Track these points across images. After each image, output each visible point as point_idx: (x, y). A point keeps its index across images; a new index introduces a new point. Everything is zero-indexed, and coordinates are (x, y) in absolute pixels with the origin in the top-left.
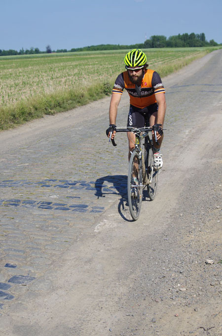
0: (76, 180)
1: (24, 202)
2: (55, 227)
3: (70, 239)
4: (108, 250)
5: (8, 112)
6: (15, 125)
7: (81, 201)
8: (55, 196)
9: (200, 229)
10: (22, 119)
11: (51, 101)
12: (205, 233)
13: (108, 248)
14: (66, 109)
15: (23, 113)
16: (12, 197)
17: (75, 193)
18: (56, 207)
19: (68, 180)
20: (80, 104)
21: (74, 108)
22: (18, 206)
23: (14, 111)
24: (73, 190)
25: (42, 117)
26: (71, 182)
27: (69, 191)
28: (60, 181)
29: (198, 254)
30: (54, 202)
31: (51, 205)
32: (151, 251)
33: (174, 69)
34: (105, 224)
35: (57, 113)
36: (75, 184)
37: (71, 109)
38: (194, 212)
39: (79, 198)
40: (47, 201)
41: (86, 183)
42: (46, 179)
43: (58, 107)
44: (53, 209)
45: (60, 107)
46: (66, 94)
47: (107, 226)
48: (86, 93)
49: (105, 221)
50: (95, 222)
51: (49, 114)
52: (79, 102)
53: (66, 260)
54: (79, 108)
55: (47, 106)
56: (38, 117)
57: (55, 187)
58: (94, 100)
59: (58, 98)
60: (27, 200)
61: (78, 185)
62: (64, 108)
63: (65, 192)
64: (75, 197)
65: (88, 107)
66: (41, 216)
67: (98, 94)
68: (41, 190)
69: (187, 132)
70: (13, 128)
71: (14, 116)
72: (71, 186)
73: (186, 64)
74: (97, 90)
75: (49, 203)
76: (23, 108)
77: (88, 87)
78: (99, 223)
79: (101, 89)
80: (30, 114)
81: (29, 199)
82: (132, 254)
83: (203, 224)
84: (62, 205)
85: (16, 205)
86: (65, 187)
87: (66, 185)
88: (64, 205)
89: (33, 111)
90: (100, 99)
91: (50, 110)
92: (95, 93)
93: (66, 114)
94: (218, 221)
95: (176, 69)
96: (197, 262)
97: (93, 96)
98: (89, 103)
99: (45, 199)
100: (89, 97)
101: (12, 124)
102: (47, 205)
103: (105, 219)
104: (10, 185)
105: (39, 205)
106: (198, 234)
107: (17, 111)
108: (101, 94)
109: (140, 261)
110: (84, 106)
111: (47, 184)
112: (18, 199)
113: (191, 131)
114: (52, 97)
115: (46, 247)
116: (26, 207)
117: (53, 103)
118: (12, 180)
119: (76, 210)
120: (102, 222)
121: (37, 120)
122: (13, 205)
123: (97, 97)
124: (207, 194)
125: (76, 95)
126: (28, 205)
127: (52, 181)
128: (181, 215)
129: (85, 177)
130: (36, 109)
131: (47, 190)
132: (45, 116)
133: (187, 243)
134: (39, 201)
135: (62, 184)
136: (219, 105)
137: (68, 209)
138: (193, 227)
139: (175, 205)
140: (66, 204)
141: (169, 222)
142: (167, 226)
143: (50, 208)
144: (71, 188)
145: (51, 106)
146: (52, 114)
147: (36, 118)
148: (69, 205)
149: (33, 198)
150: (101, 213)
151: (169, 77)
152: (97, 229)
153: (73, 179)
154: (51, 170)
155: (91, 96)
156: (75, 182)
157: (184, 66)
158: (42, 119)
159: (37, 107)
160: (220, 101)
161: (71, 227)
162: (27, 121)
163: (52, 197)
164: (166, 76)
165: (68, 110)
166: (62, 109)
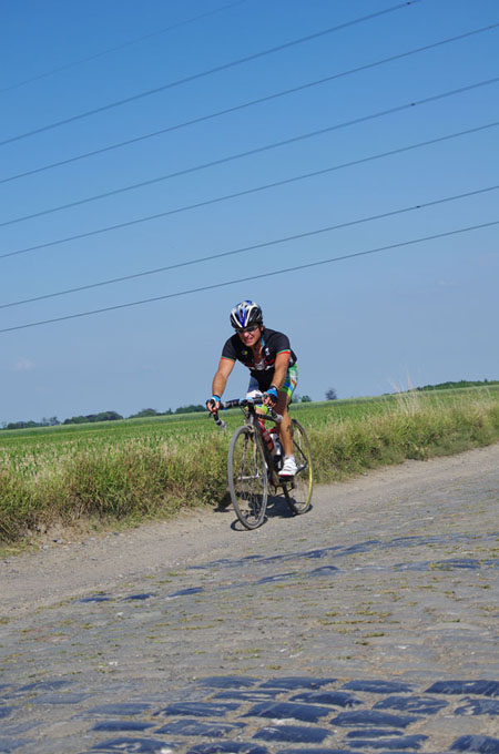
1: (490, 563)
5: (327, 443)
6: (344, 475)
10: (359, 462)
11: (416, 429)
14: (449, 451)
15: (360, 448)
16: (448, 557)
20: (476, 442)
21: (466, 449)
22: (480, 569)
23: (339, 440)
25: (401, 463)
35: (432, 456)
37: (460, 451)
43: (432, 445)
45: (437, 445)
46: (446, 418)
48: (486, 420)
51: (414, 456)
52: (474, 438)
54: (477, 450)
55: (410, 439)
56: (393, 461)
59: (430, 423)
60: (492, 559)
62: (446, 447)
70: (342, 480)
71: (341, 451)
76: (359, 436)
77: (488, 408)
80: (374, 451)
85: (471, 567)
89: (380, 445)
91: (417, 449)
98: (494, 443)
100: (494, 429)
101: (337, 471)
104: (418, 542)
107: (347, 442)
110: (486, 448)
112: (467, 558)
114: (417, 418)
117: (421, 433)
121: (392, 467)
122: (461, 567)
125: (468, 420)
130: (387, 443)
132: (407, 462)
145: (417, 438)
146: (423, 458)
147: (389, 464)
158: (403, 467)
159: (389, 438)
162: (369, 468)
165: (452, 454)
166: (441, 449)
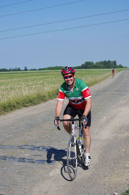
0: (40, 145)
1: (10, 158)
2: (27, 172)
3: (36, 179)
4: (57, 186)
5: (1, 105)
6: (5, 113)
7: (42, 158)
8: (27, 155)
9: (111, 175)
10: (9, 109)
11: (26, 99)
12: (114, 177)
13: (57, 185)
14: (35, 104)
15: (10, 106)
16: (3, 155)
17: (39, 153)
18: (28, 161)
19: (35, 145)
20: (43, 101)
21: (40, 103)
22: (6, 160)
23: (5, 104)
24: (38, 151)
25: (21, 108)
26: (36, 147)
27: (36, 151)
28: (31, 146)
29: (109, 189)
30: (27, 158)
31: (25, 160)
32: (82, 187)
33: (98, 81)
34: (56, 171)
35: (30, 106)
36: (39, 148)
37: (38, 104)
38: (107, 165)
39: (41, 156)
40: (23, 157)
41: (46, 147)
42: (22, 144)
43: (30, 103)
44: (26, 162)
45: (32, 103)
46: (35, 95)
47: (57, 172)
48: (46, 95)
49: (56, 169)
50: (50, 170)
51: (25, 106)
52: (43, 100)
53: (33, 192)
54: (43, 103)
55: (24, 102)
56: (19, 108)
57: (27, 149)
58: (51, 99)
59: (30, 98)
60: (11, 156)
61: (41, 148)
62: (34, 103)
63: (33, 153)
64: (39, 156)
65: (48, 102)
66: (19, 166)
67: (53, 96)
68: (19, 151)
69: (105, 118)
70: (4, 114)
71: (5, 107)
72: (37, 149)
73: (105, 79)
74: (53, 93)
75: (24, 159)
76: (10, 103)
77: (48, 91)
78: (53, 171)
79: (55, 92)
80: (14, 106)
81: (12, 156)
82: (71, 189)
83: (112, 172)
84: (31, 160)
85: (5, 159)
86: (33, 149)
87: (34, 148)
88: (33, 160)
89: (16, 104)
90: (55, 98)
91: (26, 105)
92: (52, 95)
93: (35, 107)
94: (122, 170)
95: (99, 81)
96: (108, 194)
97: (51, 97)
98: (48, 101)
99: (22, 156)
100: (48, 97)
101: (4, 112)
102: (23, 160)
103: (56, 168)
104: (1, 147)
105: (18, 159)
106: (110, 177)
107: (7, 105)
108: (55, 96)
109: (75, 193)
110: (45, 102)
111: (23, 147)
112: (6, 156)
113: (107, 117)
114: (27, 97)
115: (22, 184)
116: (10, 161)
117: (27, 100)
118: (3, 144)
119: (39, 163)
120: (54, 170)
121: (18, 110)
122: (3, 159)
123: (53, 97)
124: (116, 155)
125: (41, 95)
126: (11, 160)
127: (26, 146)
128: (100, 166)
129: (45, 144)
130: (18, 104)
131: (23, 151)
132: (23, 108)
133: (103, 183)
134: (18, 157)
135: (32, 148)
136: (123, 102)
137: (35, 162)
138: (107, 174)
139: (97, 160)
140: (34, 159)
141: (93, 170)
142: (92, 173)
143: (24, 161)
144: (37, 150)
145: (26, 102)
146: (27, 107)
147: (18, 109)
148: (35, 160)
149: (15, 156)
150: (54, 165)
151: (95, 86)
152: (51, 174)
153: (38, 145)
154: (25, 139)
155: (49, 96)
156: (39, 146)
157: (104, 79)
158: (21, 110)
159: (18, 102)
160: (124, 100)
161: (36, 172)
162: (12, 110)
163: (26, 155)
164: (93, 85)
165: (36, 105)
166: (33, 104)
